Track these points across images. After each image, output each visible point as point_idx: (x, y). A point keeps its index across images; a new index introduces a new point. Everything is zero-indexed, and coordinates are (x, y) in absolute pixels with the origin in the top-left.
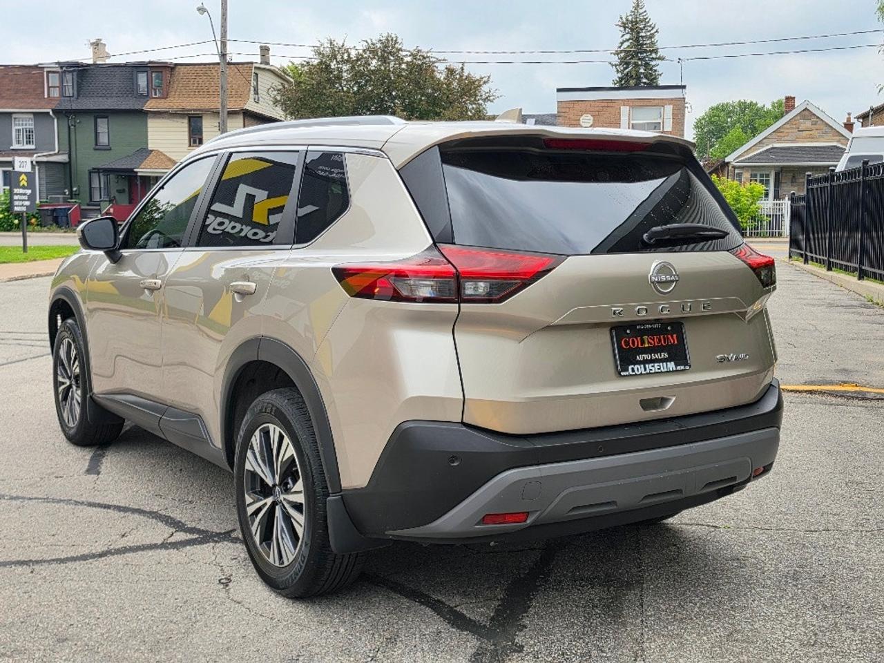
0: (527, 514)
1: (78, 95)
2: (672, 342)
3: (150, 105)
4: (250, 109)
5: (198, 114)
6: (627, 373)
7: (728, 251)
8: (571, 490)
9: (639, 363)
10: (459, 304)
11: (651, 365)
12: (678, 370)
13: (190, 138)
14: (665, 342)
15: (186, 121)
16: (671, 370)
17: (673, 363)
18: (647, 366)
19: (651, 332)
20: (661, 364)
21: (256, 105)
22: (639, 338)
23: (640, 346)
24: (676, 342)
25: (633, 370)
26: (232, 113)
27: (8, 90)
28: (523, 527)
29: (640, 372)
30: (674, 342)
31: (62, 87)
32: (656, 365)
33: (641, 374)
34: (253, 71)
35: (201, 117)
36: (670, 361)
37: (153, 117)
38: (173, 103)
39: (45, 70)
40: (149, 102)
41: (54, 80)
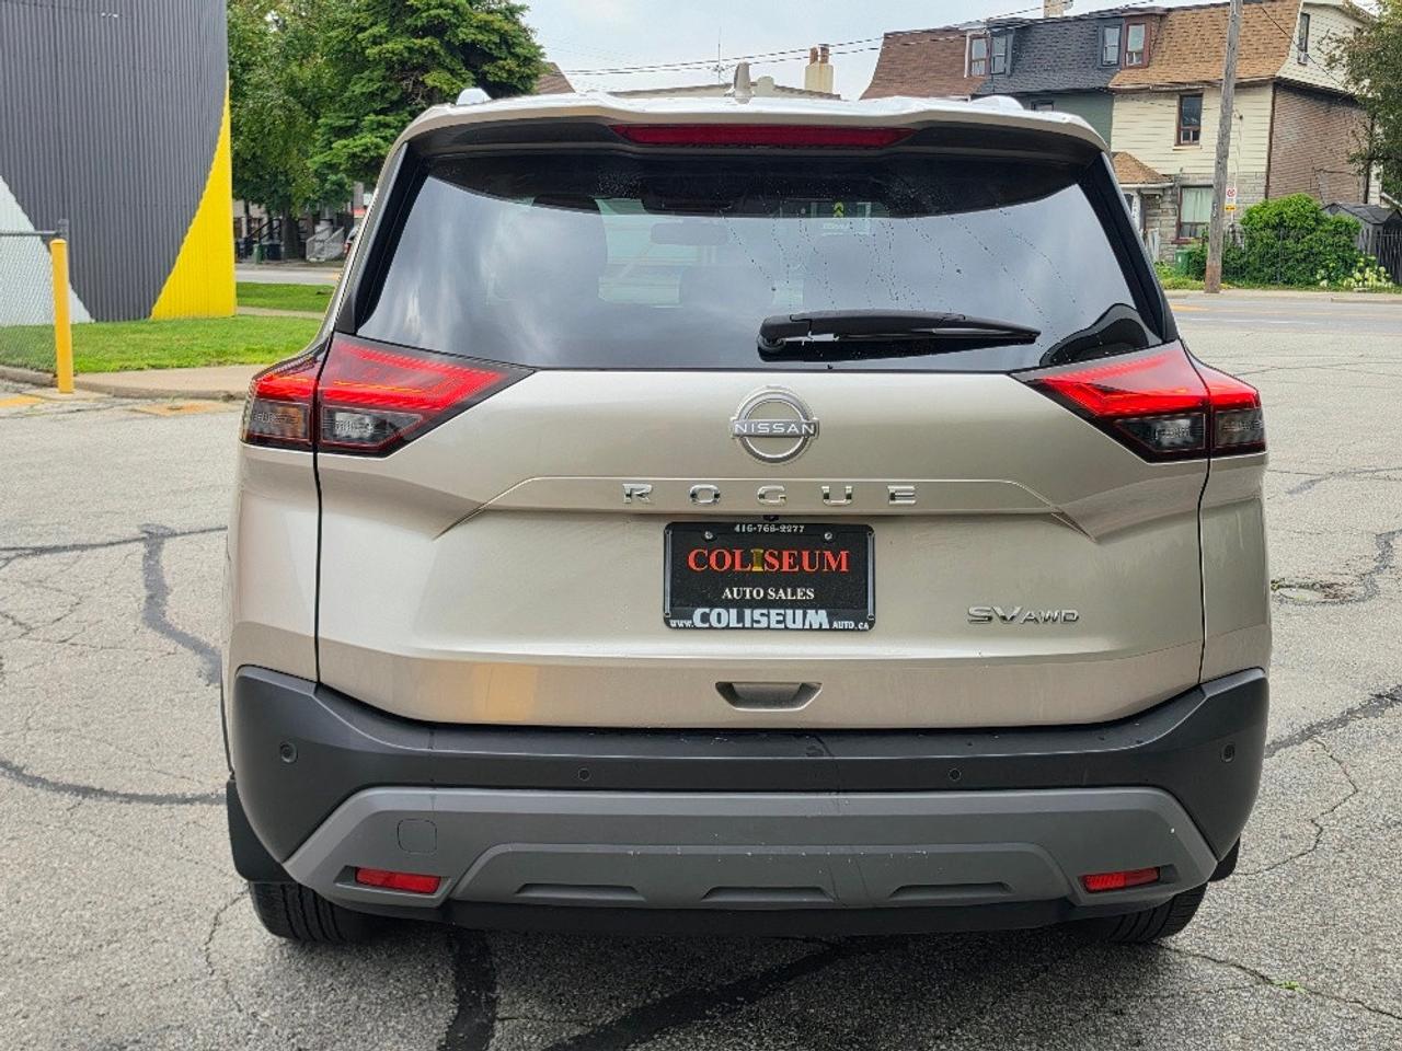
0: (438, 880)
1: (1012, 70)
2: (834, 567)
3: (1121, 80)
4: (1284, 76)
5: (1196, 90)
6: (688, 623)
7: (1008, 373)
8: (509, 848)
9: (728, 604)
10: (315, 451)
11: (757, 613)
12: (836, 630)
13: (1179, 130)
14: (811, 565)
15: (1175, 103)
16: (816, 626)
17: (823, 613)
18: (747, 612)
19: (777, 542)
20: (789, 612)
21: (1301, 68)
22: (738, 553)
23: (738, 567)
24: (844, 569)
25: (705, 618)
26: (1243, 87)
27: (914, 69)
28: (423, 904)
29: (723, 624)
30: (839, 566)
31: (990, 59)
32: (773, 612)
33: (727, 628)
34: (1300, 10)
35: (1201, 95)
36: (816, 608)
37: (1123, 100)
38: (1155, 76)
39: (969, 34)
40: (1118, 75)
41: (980, 49)
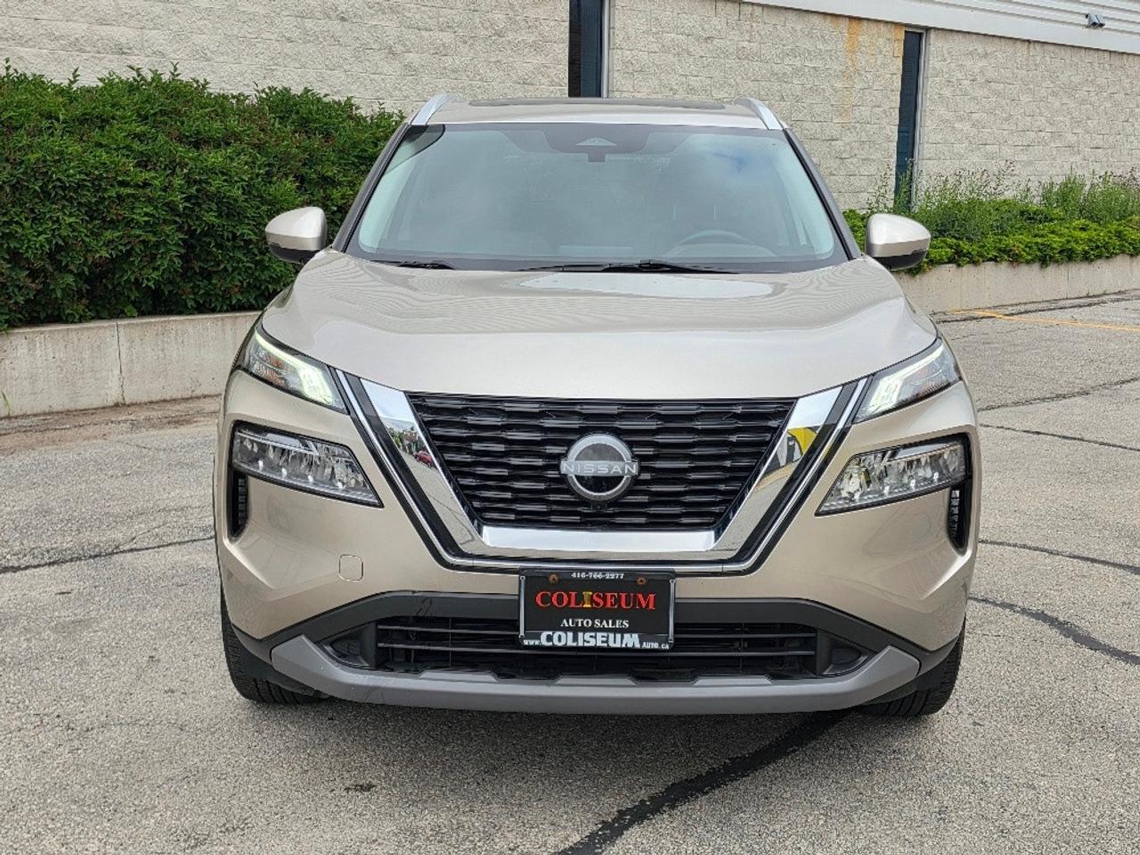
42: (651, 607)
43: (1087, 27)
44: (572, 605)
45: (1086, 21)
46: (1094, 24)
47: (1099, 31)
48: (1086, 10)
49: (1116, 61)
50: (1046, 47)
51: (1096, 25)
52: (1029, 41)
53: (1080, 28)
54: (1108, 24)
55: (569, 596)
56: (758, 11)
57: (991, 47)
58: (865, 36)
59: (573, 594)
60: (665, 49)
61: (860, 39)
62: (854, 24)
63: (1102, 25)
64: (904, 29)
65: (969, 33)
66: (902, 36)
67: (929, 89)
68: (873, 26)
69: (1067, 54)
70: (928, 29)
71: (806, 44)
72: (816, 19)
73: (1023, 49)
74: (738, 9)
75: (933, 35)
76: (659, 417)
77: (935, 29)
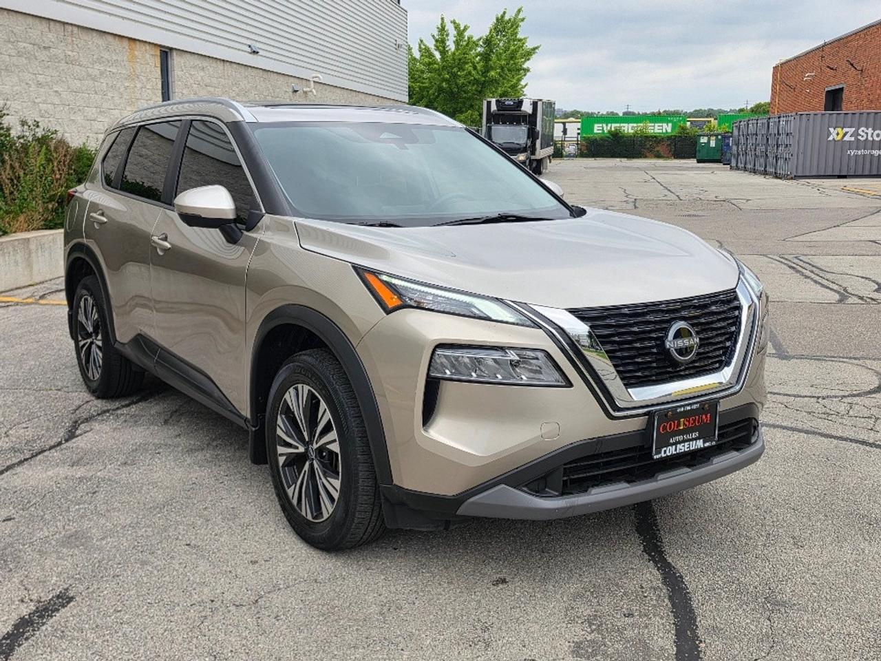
42: (708, 422)
43: (251, 53)
44: (675, 429)
45: (249, 50)
46: (254, 52)
47: (255, 56)
48: (249, 42)
49: (265, 75)
50: (233, 65)
51: (255, 52)
52: (223, 60)
53: (246, 53)
54: (261, 53)
55: (674, 423)
56: (75, 29)
57: (206, 63)
58: (139, 51)
59: (676, 422)
60: (19, 54)
61: (136, 52)
62: (132, 43)
63: (258, 52)
64: (159, 49)
65: (194, 53)
66: (158, 53)
67: (177, 90)
68: (142, 44)
69: (242, 69)
70: (171, 49)
71: (106, 55)
72: (110, 38)
73: (220, 65)
74: (63, 28)
75: (174, 53)
76: (695, 307)
77: (176, 49)
